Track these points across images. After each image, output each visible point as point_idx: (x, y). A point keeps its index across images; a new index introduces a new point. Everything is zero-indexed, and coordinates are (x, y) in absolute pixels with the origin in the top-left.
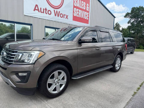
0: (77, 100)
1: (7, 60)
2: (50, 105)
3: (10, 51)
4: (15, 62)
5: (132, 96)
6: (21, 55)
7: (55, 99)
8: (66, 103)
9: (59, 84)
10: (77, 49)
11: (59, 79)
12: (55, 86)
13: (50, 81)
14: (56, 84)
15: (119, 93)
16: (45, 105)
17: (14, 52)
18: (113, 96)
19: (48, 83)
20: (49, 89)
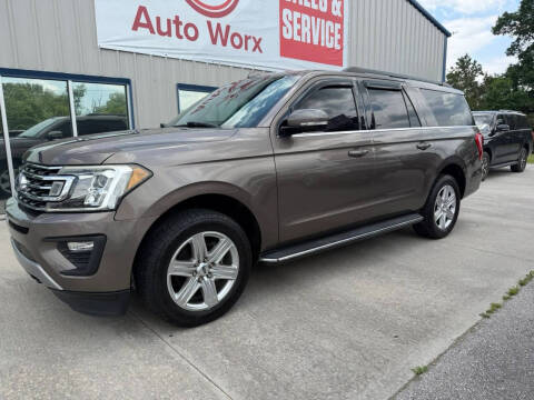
0: (277, 331)
1: (30, 201)
2: (179, 349)
3: (37, 171)
4: (52, 207)
5: (480, 318)
6: (70, 180)
7: (198, 331)
8: (236, 343)
9: (213, 280)
10: (274, 155)
11: (213, 263)
12: (199, 285)
13: (176, 268)
14: (202, 277)
15: (435, 307)
16: (163, 349)
17: (48, 173)
18: (407, 319)
19: (169, 274)
20: (176, 297)
